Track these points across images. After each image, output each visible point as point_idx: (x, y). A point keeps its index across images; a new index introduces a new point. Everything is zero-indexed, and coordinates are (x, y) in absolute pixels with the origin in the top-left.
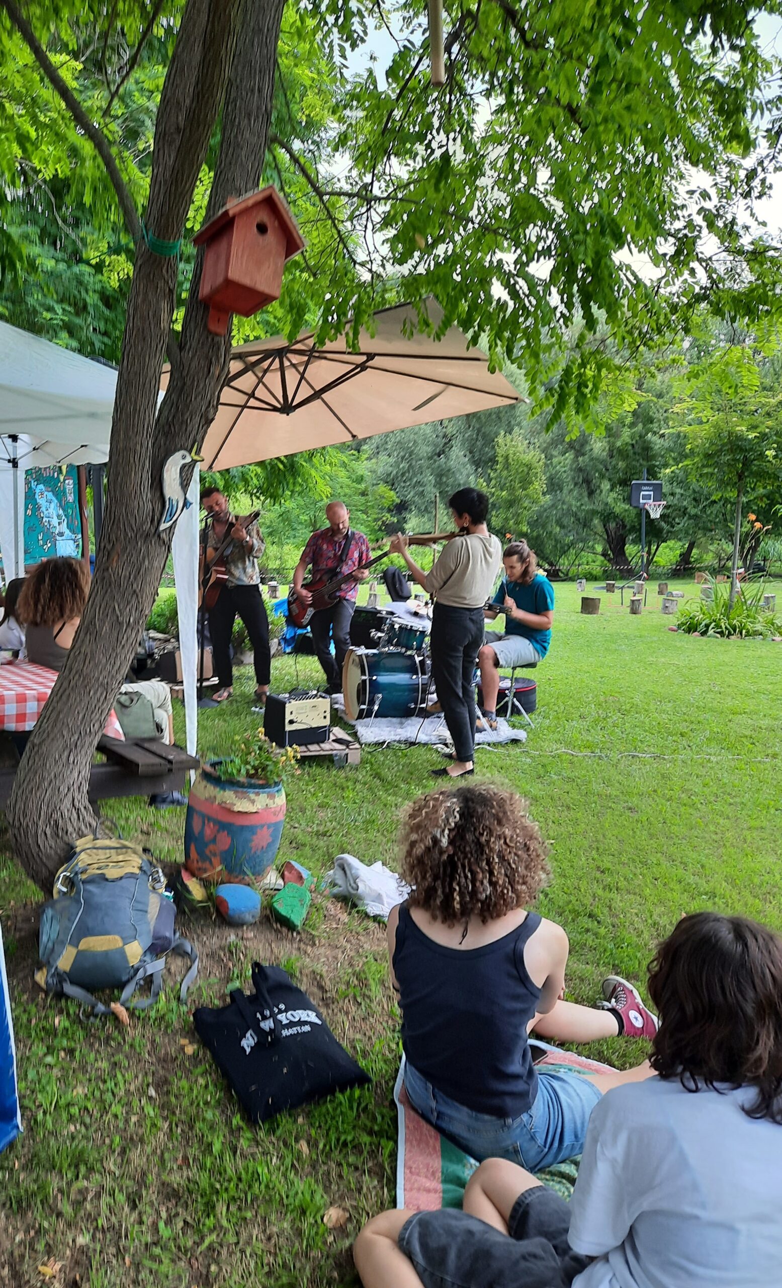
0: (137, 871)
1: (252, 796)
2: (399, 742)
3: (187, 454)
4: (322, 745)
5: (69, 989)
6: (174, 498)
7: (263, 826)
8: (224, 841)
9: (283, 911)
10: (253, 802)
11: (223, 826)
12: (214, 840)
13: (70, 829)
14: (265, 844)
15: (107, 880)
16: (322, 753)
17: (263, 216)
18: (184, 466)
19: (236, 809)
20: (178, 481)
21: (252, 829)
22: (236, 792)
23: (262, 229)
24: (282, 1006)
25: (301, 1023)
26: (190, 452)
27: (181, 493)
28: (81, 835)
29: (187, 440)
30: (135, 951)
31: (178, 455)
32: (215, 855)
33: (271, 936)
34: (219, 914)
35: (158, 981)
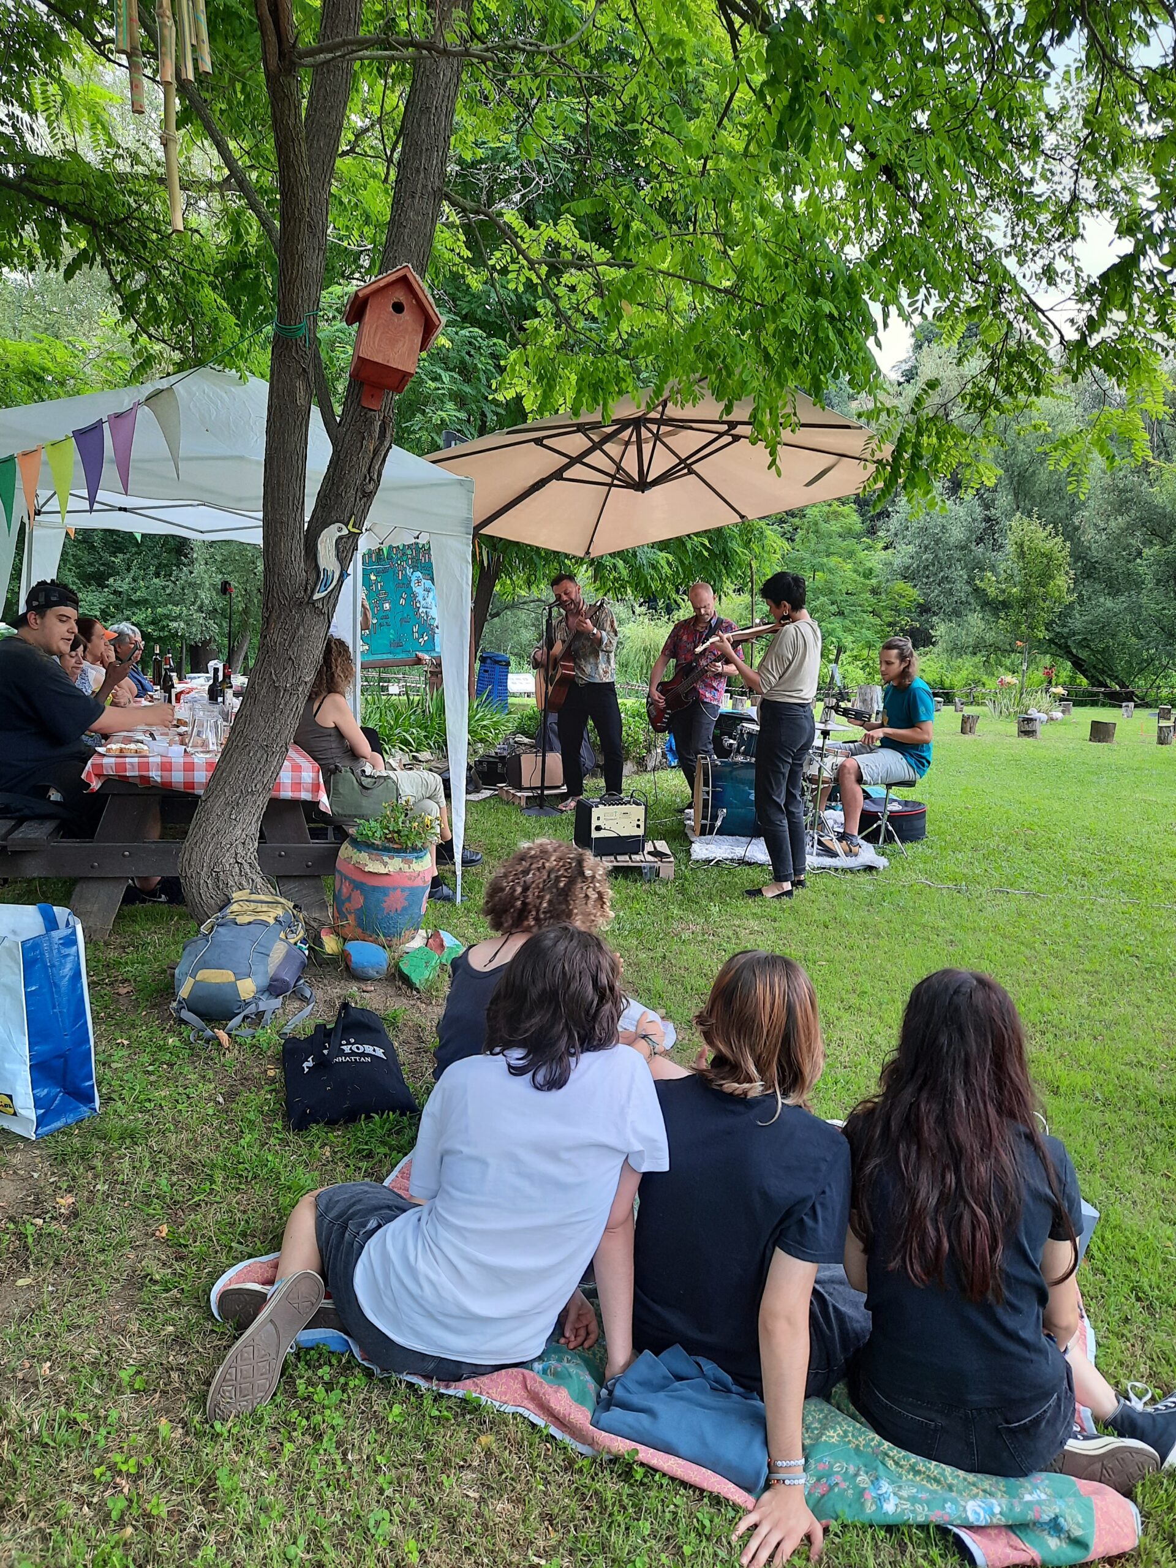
0: (272, 921)
1: (386, 859)
2: (732, 860)
3: (344, 527)
4: (633, 857)
5: (186, 1014)
6: (330, 568)
7: (395, 889)
8: (358, 900)
9: (406, 970)
10: (385, 864)
11: (357, 886)
12: (349, 898)
13: (231, 883)
14: (399, 906)
15: (236, 924)
16: (631, 864)
17: (400, 296)
18: (341, 538)
19: (367, 869)
20: (333, 552)
21: (384, 891)
22: (370, 854)
23: (398, 308)
24: (352, 1041)
25: (364, 1055)
26: (347, 525)
27: (337, 564)
28: (241, 888)
29: (343, 512)
30: (247, 988)
31: (334, 527)
32: (350, 913)
33: (391, 991)
34: (347, 967)
35: (267, 1016)
